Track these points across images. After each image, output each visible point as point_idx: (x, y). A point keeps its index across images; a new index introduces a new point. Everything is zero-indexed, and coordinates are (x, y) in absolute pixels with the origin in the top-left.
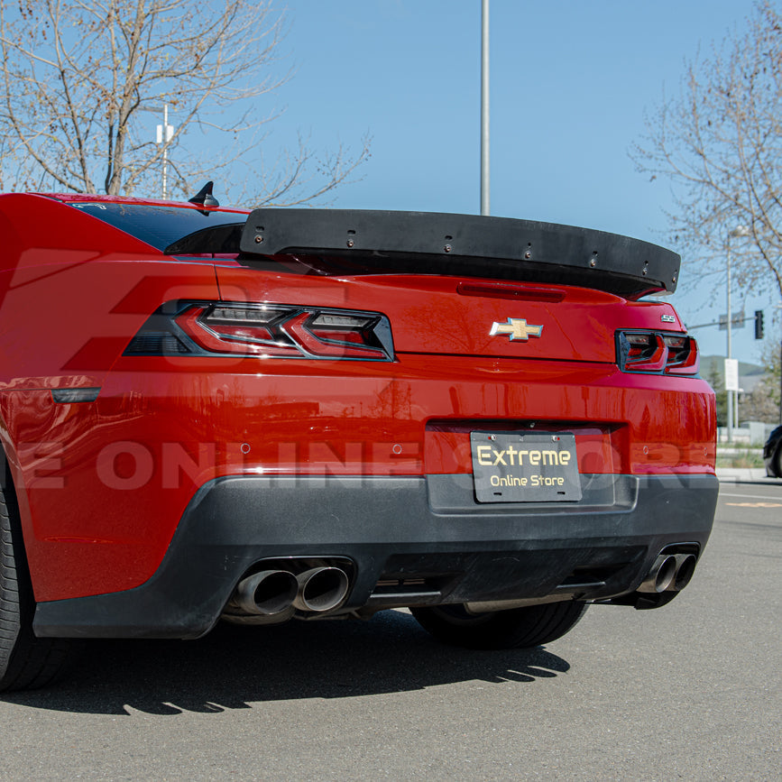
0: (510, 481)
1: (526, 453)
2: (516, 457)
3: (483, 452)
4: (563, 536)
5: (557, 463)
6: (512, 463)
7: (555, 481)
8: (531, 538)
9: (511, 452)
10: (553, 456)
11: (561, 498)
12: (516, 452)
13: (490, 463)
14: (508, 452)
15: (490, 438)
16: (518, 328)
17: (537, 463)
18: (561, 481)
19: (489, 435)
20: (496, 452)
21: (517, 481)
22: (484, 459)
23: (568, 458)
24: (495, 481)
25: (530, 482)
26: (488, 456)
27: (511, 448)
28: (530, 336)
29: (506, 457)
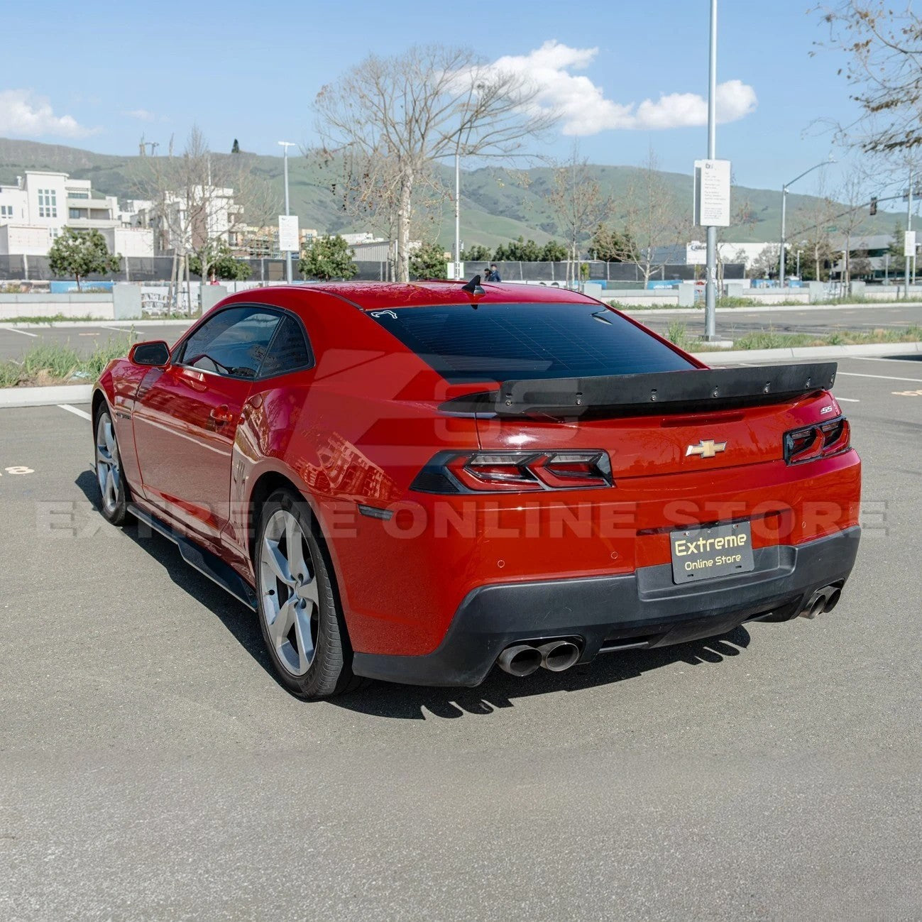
0: (700, 564)
1: (712, 541)
2: (705, 546)
3: (679, 545)
4: (739, 602)
5: (736, 545)
6: (702, 551)
7: (735, 559)
8: (714, 607)
9: (701, 542)
10: (733, 540)
11: (739, 570)
12: (704, 542)
13: (685, 553)
14: (699, 543)
15: (685, 534)
16: (707, 448)
17: (720, 548)
18: (738, 558)
19: (684, 532)
20: (689, 544)
21: (705, 564)
22: (680, 551)
23: (744, 540)
24: (690, 566)
25: (715, 562)
26: (684, 548)
27: (701, 539)
28: (716, 452)
29: (697, 547)
